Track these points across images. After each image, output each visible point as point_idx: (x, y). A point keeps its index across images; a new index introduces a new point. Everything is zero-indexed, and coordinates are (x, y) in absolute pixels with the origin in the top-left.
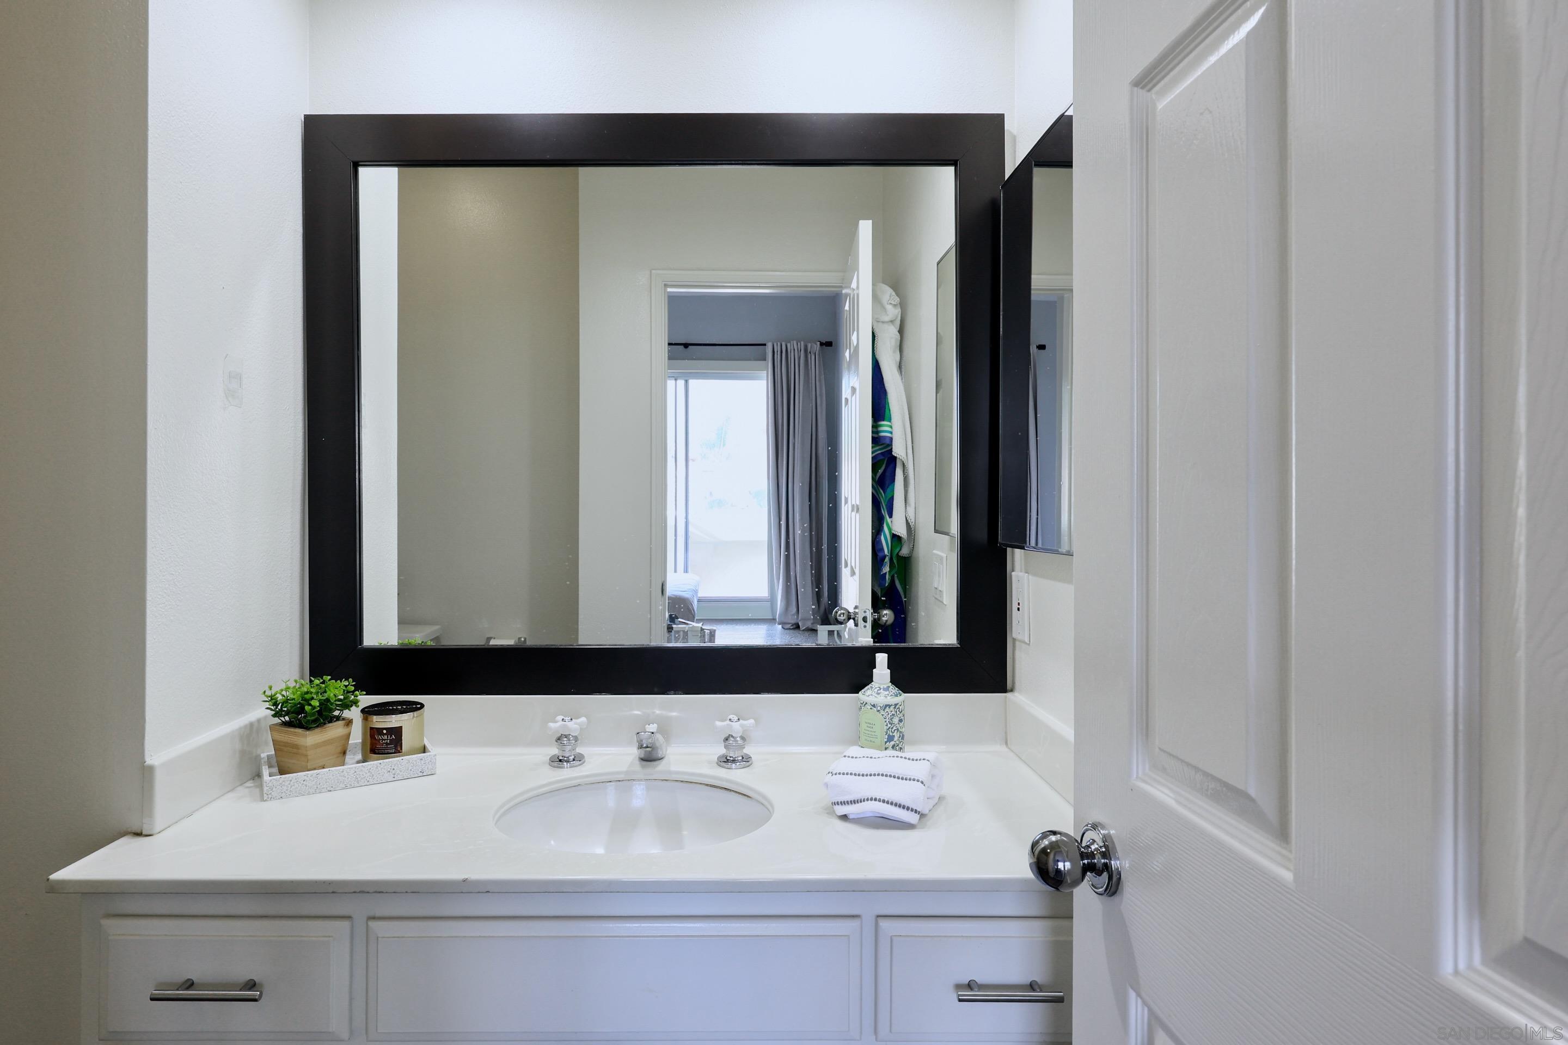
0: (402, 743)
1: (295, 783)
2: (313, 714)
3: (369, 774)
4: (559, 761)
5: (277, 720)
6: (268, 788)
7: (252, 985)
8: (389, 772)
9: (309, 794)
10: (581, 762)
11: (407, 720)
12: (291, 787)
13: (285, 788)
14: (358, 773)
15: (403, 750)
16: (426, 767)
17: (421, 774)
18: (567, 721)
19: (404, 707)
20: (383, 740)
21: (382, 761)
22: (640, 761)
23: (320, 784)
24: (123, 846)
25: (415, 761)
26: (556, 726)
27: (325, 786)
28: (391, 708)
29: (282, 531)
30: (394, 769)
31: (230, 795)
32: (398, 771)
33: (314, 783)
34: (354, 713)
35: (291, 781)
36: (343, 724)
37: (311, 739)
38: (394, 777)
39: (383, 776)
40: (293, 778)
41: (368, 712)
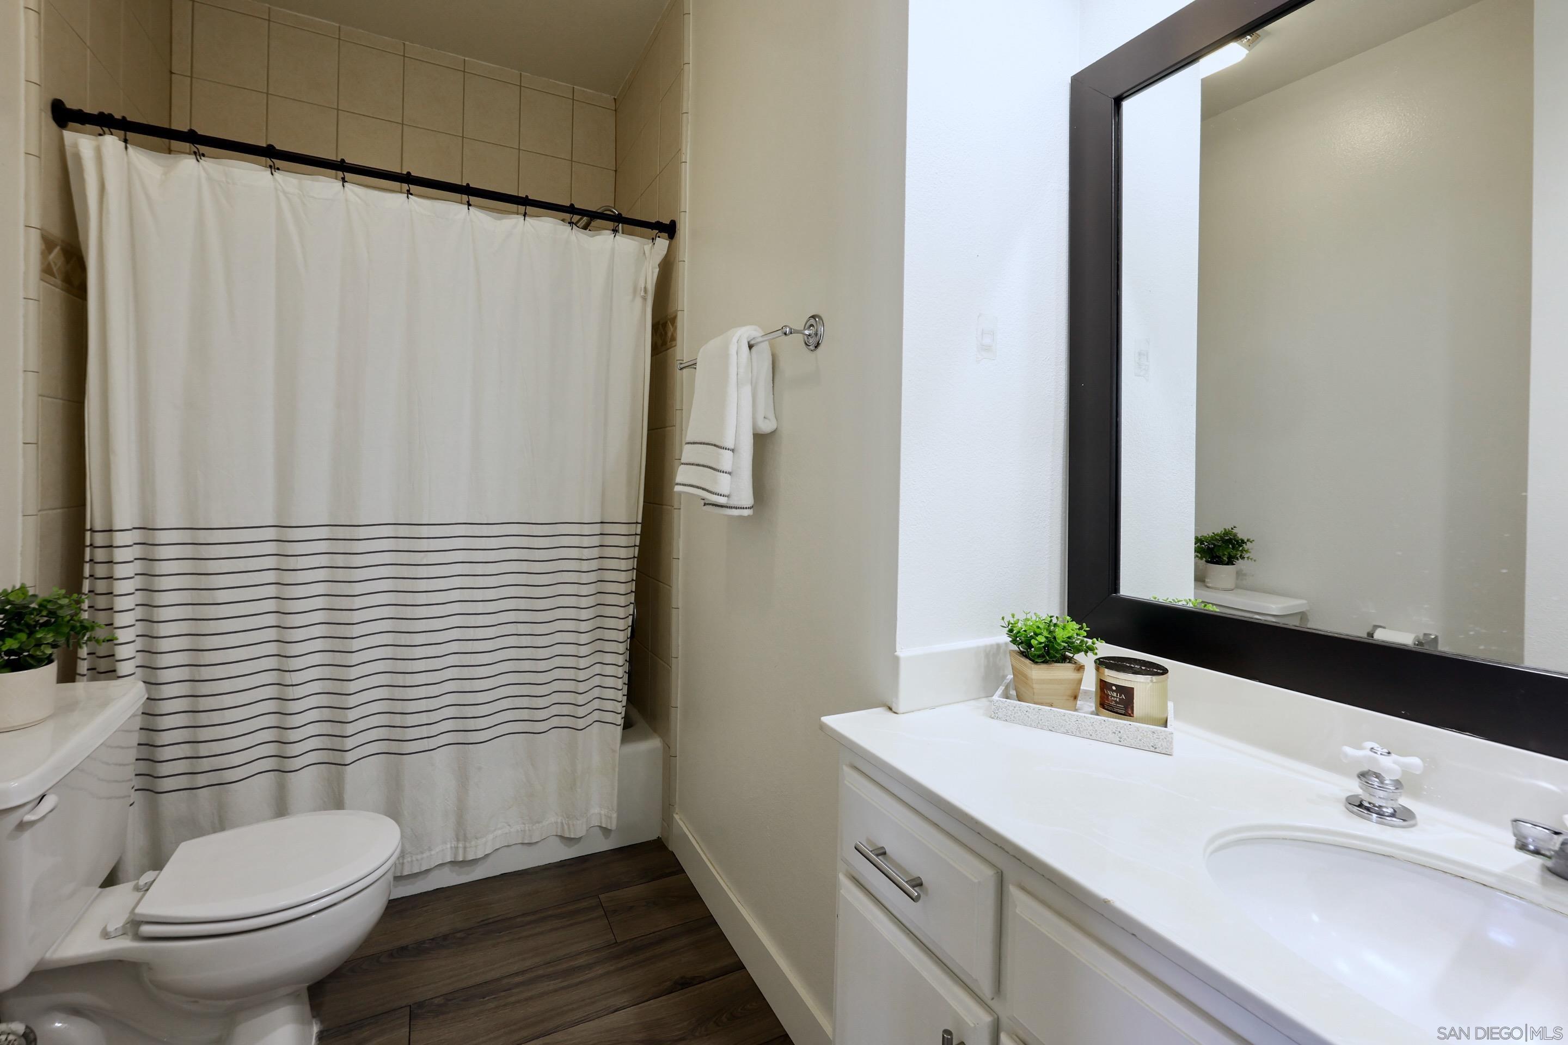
0: (1133, 707)
1: (1019, 711)
2: (1039, 649)
3: (1091, 728)
4: (1360, 806)
5: (1015, 648)
6: (995, 707)
7: (918, 884)
8: (1115, 733)
9: (1031, 726)
10: (1405, 823)
11: (1143, 682)
12: (1015, 713)
13: (1010, 713)
14: (1080, 722)
15: (1135, 715)
16: (1160, 744)
17: (1152, 749)
18: (1379, 753)
19: (1143, 668)
20: (1112, 696)
21: (1107, 718)
22: (1542, 871)
23: (1041, 720)
24: (877, 714)
25: (1146, 732)
26: (1360, 754)
27: (1046, 724)
28: (1128, 665)
29: (1040, 474)
30: (1120, 732)
31: (973, 703)
32: (1125, 737)
33: (1036, 717)
34: (1087, 660)
35: (1015, 707)
36: (1074, 668)
37: (1039, 673)
38: (1120, 741)
39: (1107, 735)
40: (1016, 705)
41: (1103, 663)
